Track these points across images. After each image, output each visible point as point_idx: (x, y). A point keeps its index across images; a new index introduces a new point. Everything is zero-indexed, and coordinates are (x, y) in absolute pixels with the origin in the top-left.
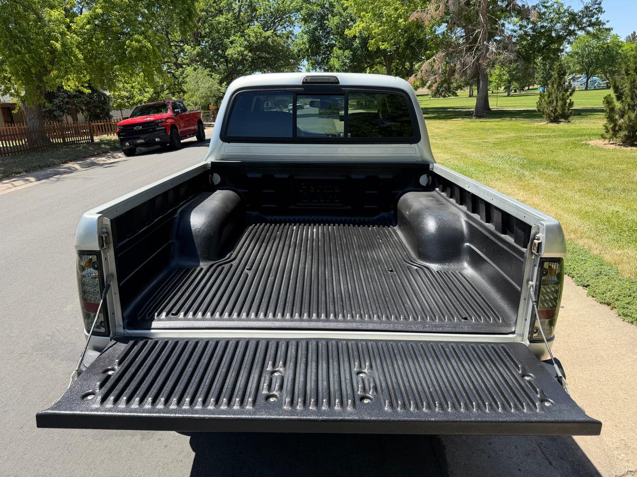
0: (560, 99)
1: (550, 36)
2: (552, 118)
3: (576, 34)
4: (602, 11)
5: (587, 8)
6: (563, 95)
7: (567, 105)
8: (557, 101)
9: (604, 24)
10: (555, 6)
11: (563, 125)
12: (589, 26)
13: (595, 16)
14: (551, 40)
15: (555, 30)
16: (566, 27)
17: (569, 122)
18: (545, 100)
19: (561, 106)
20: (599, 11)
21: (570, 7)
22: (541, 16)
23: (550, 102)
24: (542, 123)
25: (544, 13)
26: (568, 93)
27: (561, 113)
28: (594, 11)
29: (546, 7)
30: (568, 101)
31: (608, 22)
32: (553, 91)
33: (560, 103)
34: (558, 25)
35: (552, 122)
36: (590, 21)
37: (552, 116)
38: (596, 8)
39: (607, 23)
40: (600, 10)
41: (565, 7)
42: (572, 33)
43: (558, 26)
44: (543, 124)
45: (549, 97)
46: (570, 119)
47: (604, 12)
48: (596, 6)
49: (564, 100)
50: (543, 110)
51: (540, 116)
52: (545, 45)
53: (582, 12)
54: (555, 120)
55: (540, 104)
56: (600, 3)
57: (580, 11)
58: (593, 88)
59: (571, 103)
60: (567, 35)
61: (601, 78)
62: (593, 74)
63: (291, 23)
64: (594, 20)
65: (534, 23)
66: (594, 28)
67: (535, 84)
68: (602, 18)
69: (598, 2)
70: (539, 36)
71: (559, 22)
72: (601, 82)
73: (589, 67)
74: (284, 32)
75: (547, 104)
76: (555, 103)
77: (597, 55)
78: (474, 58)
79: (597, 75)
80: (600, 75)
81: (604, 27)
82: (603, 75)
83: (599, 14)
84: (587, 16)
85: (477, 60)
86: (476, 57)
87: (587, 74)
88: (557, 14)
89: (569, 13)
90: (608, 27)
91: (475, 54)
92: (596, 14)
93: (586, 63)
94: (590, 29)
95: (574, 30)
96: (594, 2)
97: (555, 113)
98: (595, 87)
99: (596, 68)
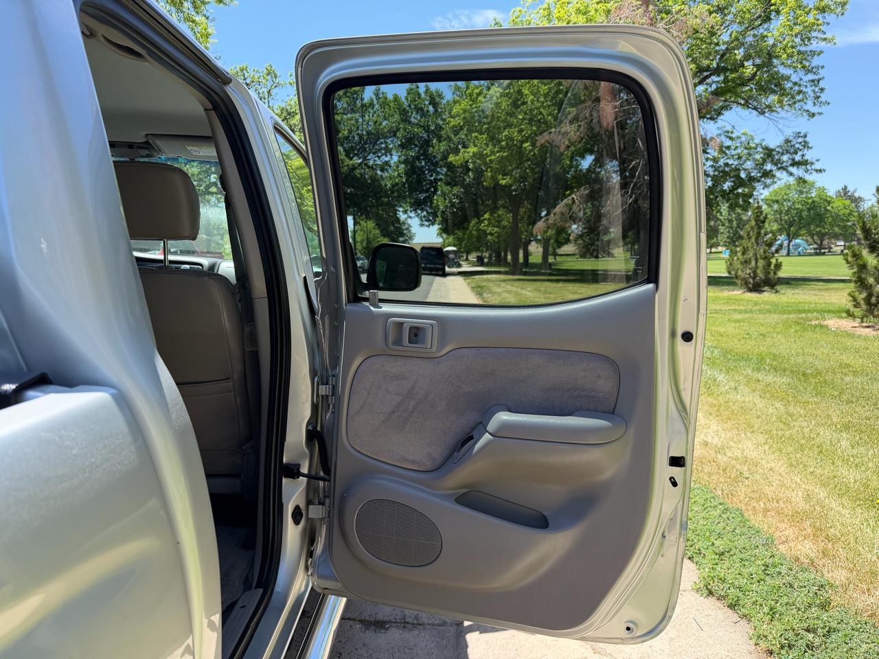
0: (761, 258)
1: (738, 177)
2: (751, 286)
3: (774, 176)
4: (808, 147)
5: (787, 141)
6: (765, 252)
7: (772, 267)
8: (756, 260)
9: (812, 163)
10: (743, 139)
11: (767, 296)
12: (792, 165)
13: (800, 153)
14: (739, 182)
15: (745, 170)
16: (760, 165)
17: (777, 292)
18: (738, 259)
19: (764, 268)
20: (804, 146)
21: (763, 140)
22: (723, 150)
23: (746, 262)
24: (735, 292)
25: (728, 148)
26: (773, 249)
27: (763, 278)
28: (797, 146)
29: (731, 138)
30: (773, 261)
31: (818, 160)
32: (750, 245)
33: (761, 263)
34: (748, 163)
35: (751, 290)
36: (793, 160)
37: (750, 282)
38: (801, 143)
39: (816, 163)
40: (806, 145)
41: (757, 141)
42: (767, 174)
43: (749, 165)
44: (738, 293)
45: (743, 254)
46: (778, 288)
48: (800, 140)
49: (767, 259)
50: (737, 272)
51: (734, 284)
52: (733, 189)
53: (780, 147)
54: (756, 288)
55: (731, 264)
56: (805, 136)
57: (778, 147)
58: (797, 254)
59: (778, 266)
60: (761, 177)
61: (807, 241)
62: (796, 235)
63: (388, 151)
64: (798, 158)
65: (715, 160)
66: (798, 168)
67: (718, 245)
68: (809, 155)
69: (802, 134)
70: (722, 177)
71: (749, 160)
72: (807, 247)
73: (791, 226)
74: (379, 162)
75: (742, 263)
76: (753, 263)
77: (800, 212)
78: (631, 197)
79: (801, 238)
80: (805, 238)
81: (813, 167)
82: (809, 238)
83: (805, 150)
84: (788, 152)
85: (636, 201)
86: (634, 196)
87: (788, 235)
88: (746, 148)
89: (762, 148)
90: (818, 169)
91: (632, 193)
92: (801, 150)
93: (786, 221)
94: (793, 170)
95: (771, 171)
96: (798, 135)
97: (754, 278)
98: (799, 253)
99: (800, 228)
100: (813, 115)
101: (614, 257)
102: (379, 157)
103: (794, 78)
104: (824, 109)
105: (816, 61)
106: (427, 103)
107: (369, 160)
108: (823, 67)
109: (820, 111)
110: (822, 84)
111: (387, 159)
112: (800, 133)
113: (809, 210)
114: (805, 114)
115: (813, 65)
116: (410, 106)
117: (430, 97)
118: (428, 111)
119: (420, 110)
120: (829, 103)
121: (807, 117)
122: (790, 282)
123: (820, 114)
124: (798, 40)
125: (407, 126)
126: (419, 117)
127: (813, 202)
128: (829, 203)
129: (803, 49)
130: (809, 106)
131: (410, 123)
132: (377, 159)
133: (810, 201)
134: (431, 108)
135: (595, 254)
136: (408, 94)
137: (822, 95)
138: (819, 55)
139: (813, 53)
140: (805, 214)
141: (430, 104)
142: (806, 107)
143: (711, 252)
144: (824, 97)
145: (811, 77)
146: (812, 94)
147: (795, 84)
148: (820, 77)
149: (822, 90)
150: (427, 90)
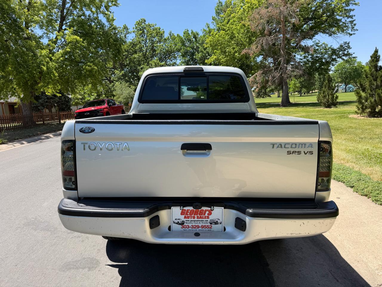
0: (330, 95)
1: (322, 62)
2: (327, 105)
3: (336, 61)
4: (350, 48)
5: (341, 46)
6: (331, 92)
7: (335, 98)
8: (329, 96)
9: (352, 55)
10: (323, 45)
11: (333, 109)
12: (343, 56)
13: (347, 51)
14: (322, 64)
15: (324, 58)
16: (330, 56)
17: (337, 107)
18: (321, 96)
19: (331, 98)
20: (348, 48)
21: (332, 46)
22: (315, 51)
23: (324, 96)
24: (321, 108)
25: (317, 50)
26: (335, 91)
27: (331, 102)
28: (345, 48)
29: (318, 46)
30: (335, 96)
31: (354, 53)
32: (326, 90)
33: (330, 97)
34: (326, 55)
35: (326, 107)
36: (344, 53)
37: (326, 104)
38: (347, 46)
39: (353, 54)
40: (349, 47)
41: (329, 46)
42: (334, 60)
43: (326, 56)
45: (323, 94)
46: (337, 106)
47: (351, 48)
48: (347, 45)
49: (332, 95)
50: (321, 101)
51: (320, 105)
52: (320, 66)
53: (339, 48)
54: (329, 106)
55: (319, 98)
56: (349, 44)
57: (338, 48)
58: (349, 91)
59: (337, 97)
60: (331, 61)
61: (354, 85)
62: (349, 83)
63: (175, 58)
64: (346, 52)
65: (312, 55)
66: (346, 57)
67: (315, 89)
68: (350, 51)
69: (347, 43)
70: (315, 62)
71: (326, 54)
72: (354, 88)
73: (346, 79)
74: (171, 63)
75: (323, 97)
76: (327, 97)
77: (350, 73)
78: (279, 73)
79: (351, 84)
80: (353, 84)
81: (352, 56)
82: (354, 84)
83: (349, 49)
84: (341, 50)
85: (281, 75)
86: (280, 73)
87: (345, 83)
88: (325, 50)
89: (331, 49)
90: (354, 56)
91: (279, 72)
92: (347, 49)
93: (344, 77)
94: (344, 58)
95: (335, 58)
96: (345, 43)
97: (328, 103)
98: (351, 91)
99: (350, 80)
100: (351, 35)
101: (271, 97)
102: (172, 60)
103: (343, 20)
104: (356, 32)
105: (352, 13)
106: (192, 37)
107: (167, 62)
108: (354, 16)
109: (354, 33)
110: (354, 22)
111: (175, 61)
112: (346, 42)
113: (354, 72)
114: (348, 34)
115: (351, 15)
116: (185, 39)
117: (194, 35)
118: (193, 41)
119: (190, 40)
120: (358, 30)
121: (349, 36)
122: (343, 103)
123: (354, 34)
124: (344, 5)
125: (185, 47)
126: (189, 43)
127: (356, 68)
128: (363, 68)
129: (346, 8)
130: (350, 31)
131: (185, 46)
132: (171, 61)
133: (354, 68)
134: (194, 39)
135: (262, 96)
136: (184, 34)
137: (355, 27)
138: (353, 11)
139: (351, 10)
140: (352, 74)
141: (193, 38)
142: (348, 32)
143: (312, 93)
144: (355, 28)
145: (350, 19)
146: (351, 26)
147: (344, 23)
148: (354, 19)
149: (355, 25)
150: (192, 32)
